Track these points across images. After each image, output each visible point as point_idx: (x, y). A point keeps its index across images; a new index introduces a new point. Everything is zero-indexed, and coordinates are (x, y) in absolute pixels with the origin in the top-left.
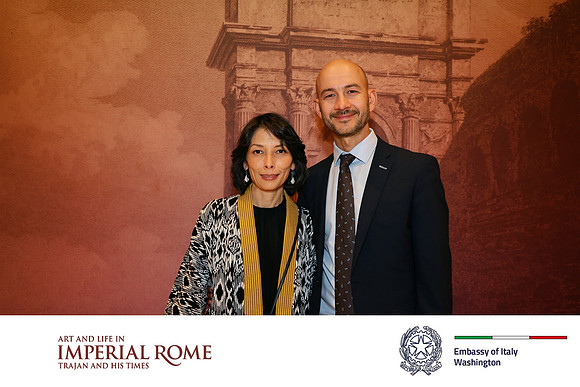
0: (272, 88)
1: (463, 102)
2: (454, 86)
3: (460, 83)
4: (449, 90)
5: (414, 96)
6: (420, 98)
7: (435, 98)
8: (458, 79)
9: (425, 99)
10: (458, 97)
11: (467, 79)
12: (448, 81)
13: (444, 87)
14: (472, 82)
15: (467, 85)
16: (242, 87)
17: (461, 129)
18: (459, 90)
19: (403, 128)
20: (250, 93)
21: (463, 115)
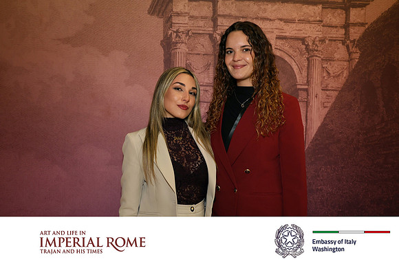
0: (201, 32)
1: (359, 43)
2: (352, 30)
3: (357, 28)
4: (347, 34)
5: (318, 39)
6: (322, 41)
7: (335, 40)
8: (355, 25)
9: (327, 42)
10: (355, 40)
11: (363, 24)
12: (346, 26)
13: (343, 31)
14: (367, 27)
15: (362, 29)
16: (177, 32)
17: (356, 66)
18: (356, 33)
19: (308, 65)
20: (184, 36)
21: (358, 55)
